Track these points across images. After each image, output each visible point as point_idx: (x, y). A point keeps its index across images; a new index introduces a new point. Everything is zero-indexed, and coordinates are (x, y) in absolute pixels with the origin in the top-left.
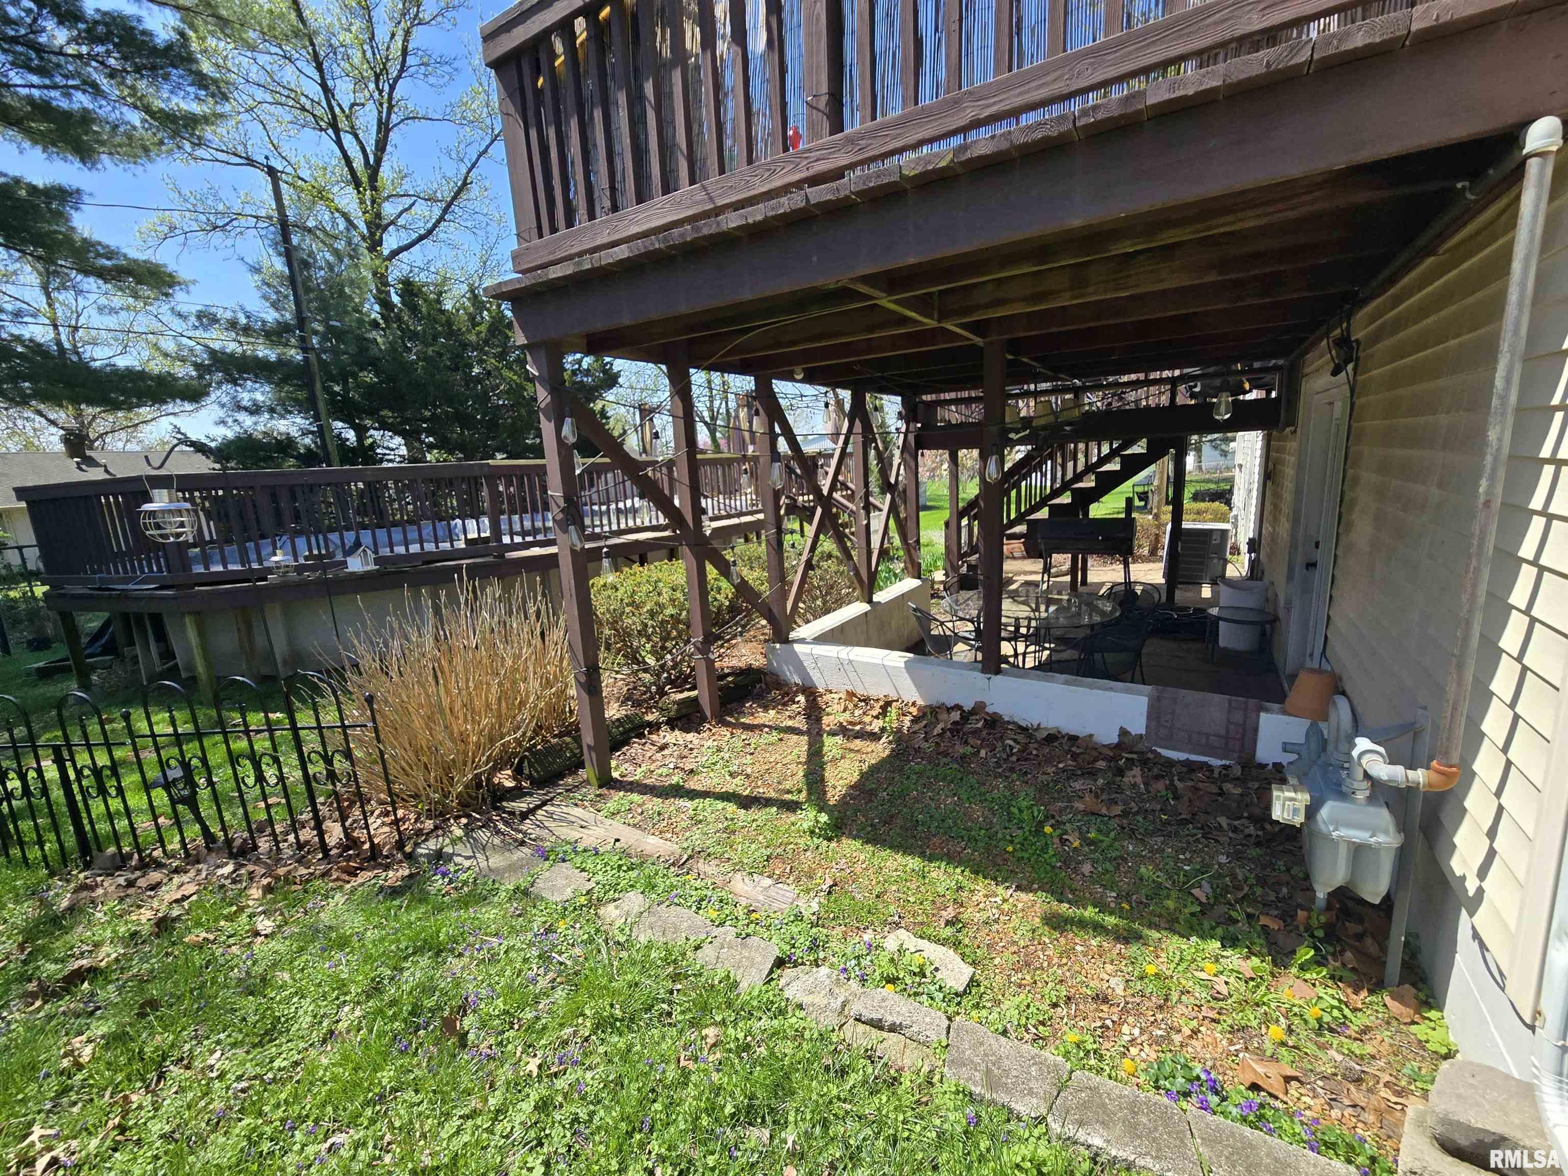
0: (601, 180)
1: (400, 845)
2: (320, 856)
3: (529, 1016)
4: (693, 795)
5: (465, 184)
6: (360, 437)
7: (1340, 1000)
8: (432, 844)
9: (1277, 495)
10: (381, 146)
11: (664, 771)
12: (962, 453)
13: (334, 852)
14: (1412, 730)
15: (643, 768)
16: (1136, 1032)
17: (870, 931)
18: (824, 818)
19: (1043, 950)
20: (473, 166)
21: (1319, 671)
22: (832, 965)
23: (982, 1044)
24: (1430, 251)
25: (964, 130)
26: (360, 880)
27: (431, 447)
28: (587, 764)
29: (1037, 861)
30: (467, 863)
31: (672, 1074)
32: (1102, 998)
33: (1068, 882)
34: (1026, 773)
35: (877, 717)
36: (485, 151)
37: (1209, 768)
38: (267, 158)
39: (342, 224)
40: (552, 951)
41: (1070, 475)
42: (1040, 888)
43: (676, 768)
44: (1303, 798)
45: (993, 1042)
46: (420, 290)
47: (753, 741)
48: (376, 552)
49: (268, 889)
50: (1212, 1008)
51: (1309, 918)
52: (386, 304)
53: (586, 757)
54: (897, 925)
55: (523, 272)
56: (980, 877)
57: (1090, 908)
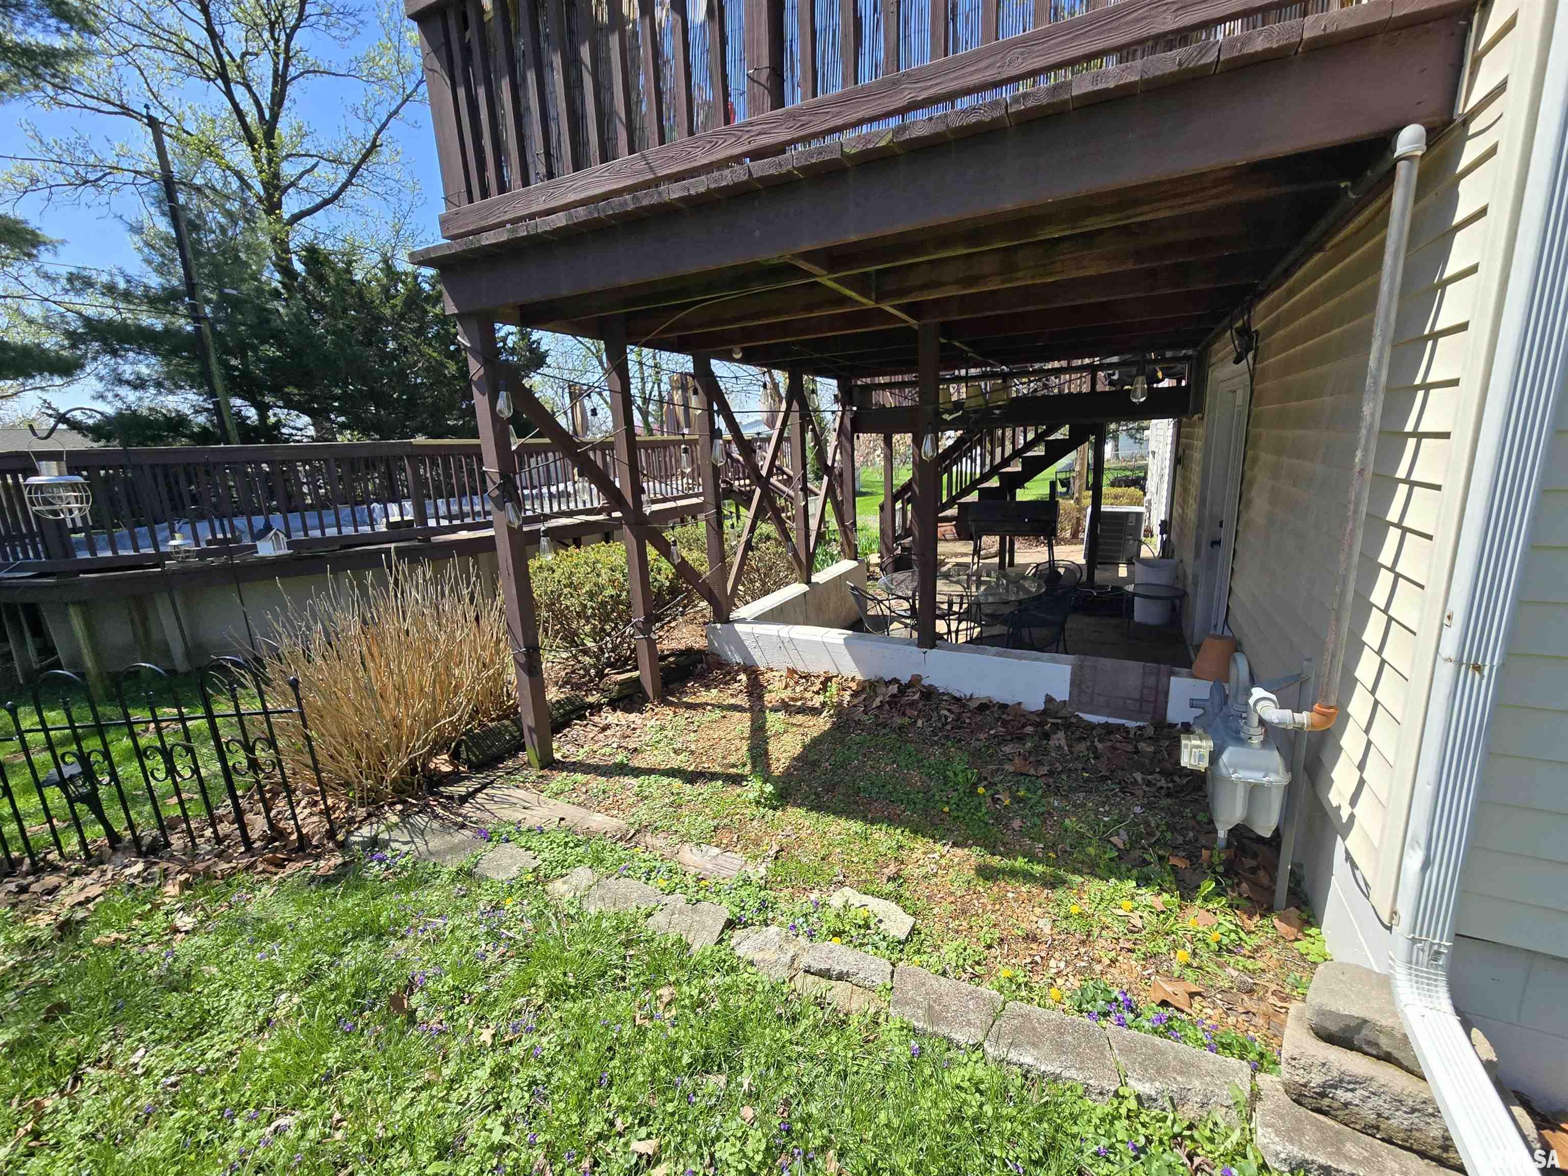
0: (537, 145)
1: (331, 834)
2: (242, 849)
3: (480, 989)
4: (637, 772)
5: (374, 146)
6: (263, 416)
7: (1236, 925)
8: (366, 831)
9: (1185, 478)
10: (278, 100)
11: (608, 750)
12: (896, 437)
13: (257, 844)
14: (1300, 680)
15: (586, 748)
16: (1062, 965)
17: (816, 891)
18: (769, 788)
19: (978, 899)
20: (383, 126)
21: (1221, 637)
22: (781, 924)
23: (924, 984)
24: (1318, 247)
25: (902, 111)
26: (288, 871)
27: (343, 427)
28: (528, 746)
29: (971, 819)
30: (405, 848)
31: (628, 1032)
32: (1031, 938)
33: (999, 836)
34: (960, 741)
35: (818, 693)
36: (396, 112)
37: (1126, 730)
38: (147, 107)
39: (235, 184)
40: (499, 926)
41: (998, 459)
42: (974, 844)
43: (619, 747)
44: (1208, 745)
45: (933, 982)
46: (326, 257)
47: (697, 719)
48: (288, 535)
49: (186, 885)
50: (1129, 940)
51: (1211, 856)
52: (287, 271)
53: (527, 739)
54: (842, 884)
55: (453, 238)
56: (919, 836)
57: (1020, 859)
